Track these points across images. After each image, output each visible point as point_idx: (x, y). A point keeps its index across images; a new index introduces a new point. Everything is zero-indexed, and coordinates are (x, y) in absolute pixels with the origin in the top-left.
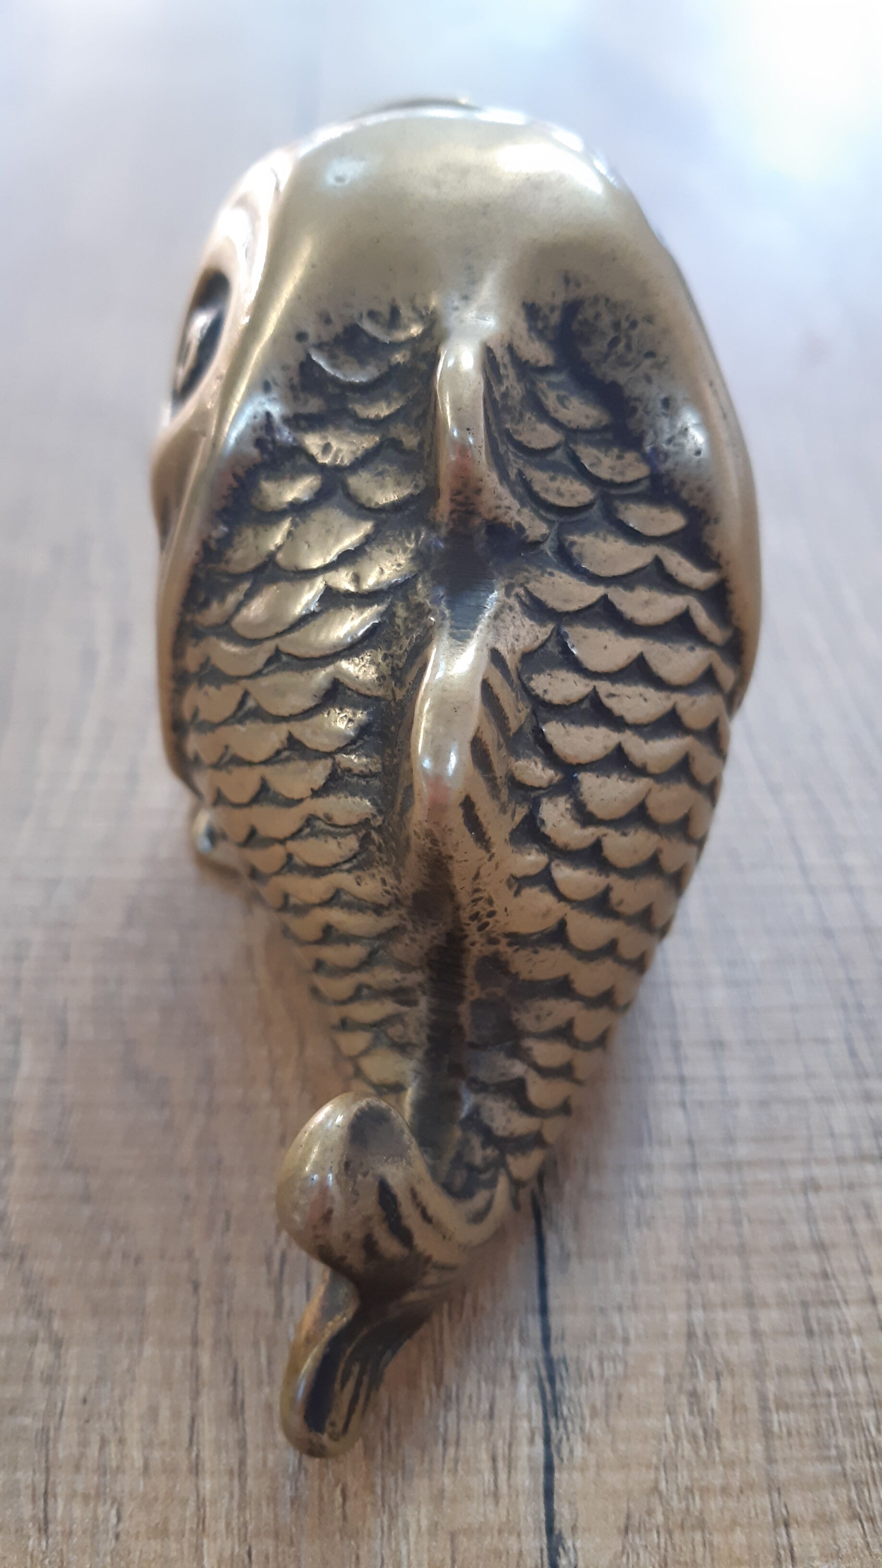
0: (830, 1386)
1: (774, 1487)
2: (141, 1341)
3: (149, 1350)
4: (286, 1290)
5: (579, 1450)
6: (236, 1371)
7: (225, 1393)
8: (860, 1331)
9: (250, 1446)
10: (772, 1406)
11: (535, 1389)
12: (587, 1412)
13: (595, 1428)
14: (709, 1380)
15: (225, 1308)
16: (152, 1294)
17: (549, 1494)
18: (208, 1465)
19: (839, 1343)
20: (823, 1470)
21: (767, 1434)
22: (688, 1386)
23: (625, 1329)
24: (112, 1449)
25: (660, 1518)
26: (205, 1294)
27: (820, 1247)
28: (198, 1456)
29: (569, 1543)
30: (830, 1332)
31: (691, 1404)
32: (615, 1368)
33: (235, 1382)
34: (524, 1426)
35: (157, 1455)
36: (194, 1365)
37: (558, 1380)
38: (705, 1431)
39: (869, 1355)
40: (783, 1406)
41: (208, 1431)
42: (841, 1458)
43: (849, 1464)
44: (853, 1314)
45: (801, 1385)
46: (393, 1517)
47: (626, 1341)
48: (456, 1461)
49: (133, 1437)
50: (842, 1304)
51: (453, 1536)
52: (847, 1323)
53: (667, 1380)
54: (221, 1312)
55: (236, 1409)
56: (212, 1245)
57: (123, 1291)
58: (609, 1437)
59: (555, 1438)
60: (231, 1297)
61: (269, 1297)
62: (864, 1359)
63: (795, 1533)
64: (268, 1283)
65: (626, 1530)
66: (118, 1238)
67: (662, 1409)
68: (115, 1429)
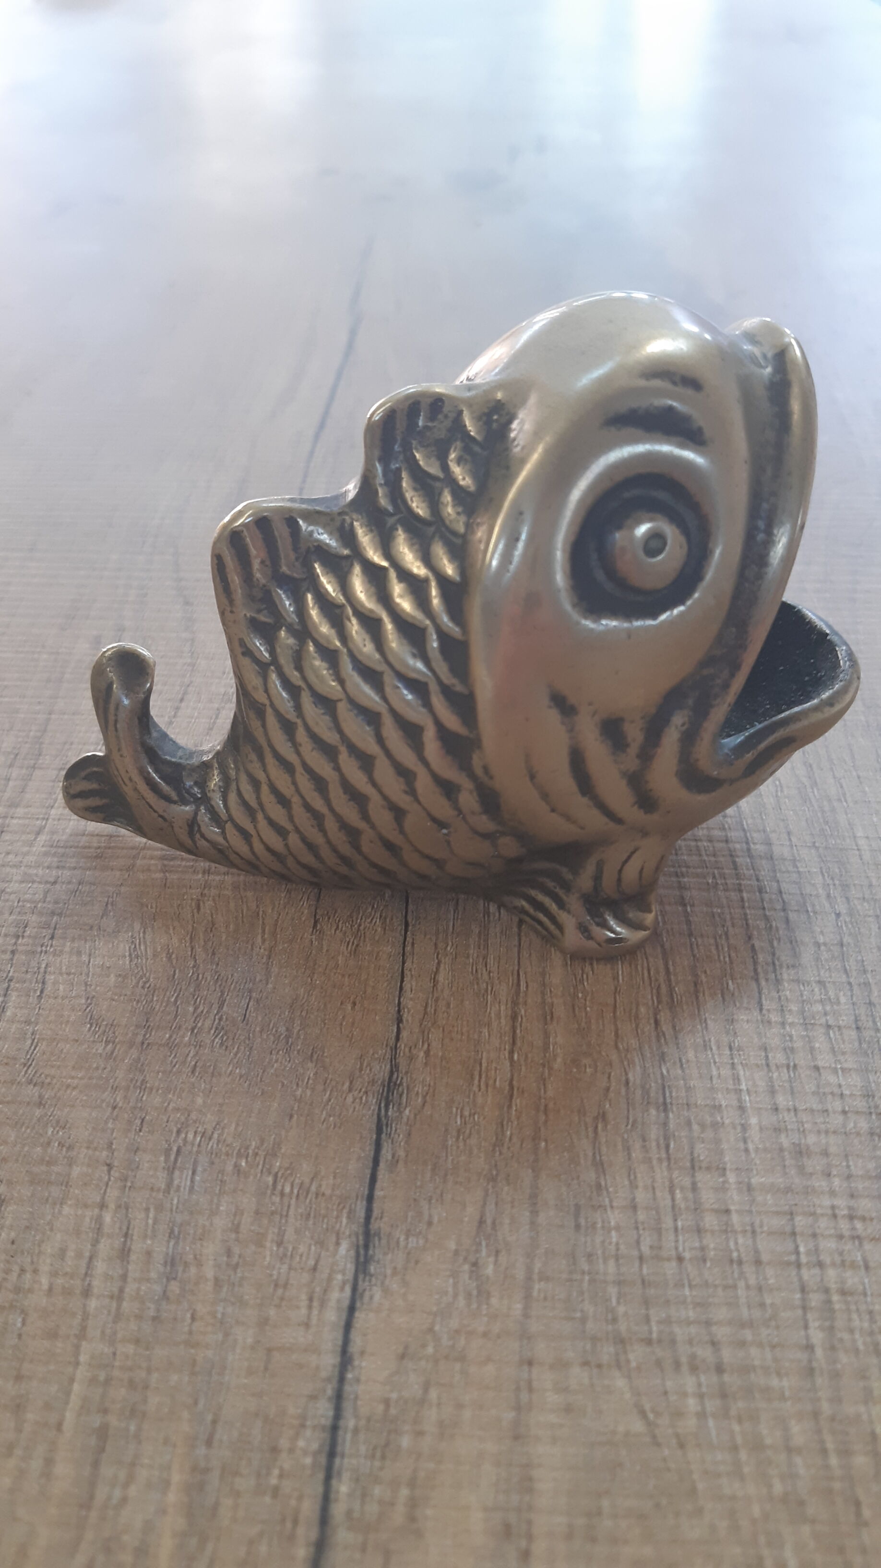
0: (586, 1267)
1: (525, 1336)
2: (62, 1204)
3: (66, 1210)
4: (177, 1173)
5: (378, 1295)
6: (128, 1228)
7: (118, 1243)
8: (618, 1228)
9: (129, 1280)
10: (535, 1277)
11: (352, 1253)
12: (389, 1272)
13: (394, 1285)
14: (488, 1256)
15: (129, 1184)
16: (76, 1171)
17: (348, 1326)
18: (95, 1291)
19: (599, 1237)
20: (568, 1326)
21: (528, 1297)
22: (472, 1258)
23: (430, 1216)
24: (28, 1276)
25: (430, 1350)
26: (115, 1174)
28: (89, 1285)
29: (356, 1363)
30: (594, 1228)
31: (472, 1272)
32: (417, 1242)
33: (126, 1235)
34: (339, 1277)
35: (60, 1281)
36: (99, 1220)
37: (371, 1245)
38: (479, 1291)
39: (622, 1247)
40: (544, 1278)
41: (100, 1267)
42: (584, 1320)
43: (590, 1325)
44: (615, 1216)
45: (562, 1264)
46: (227, 1335)
47: (430, 1223)
48: (282, 1299)
49: (45, 1268)
50: (609, 1209)
51: (269, 1351)
52: (609, 1222)
53: (456, 1253)
54: (125, 1187)
55: (124, 1254)
56: (127, 1140)
57: (55, 1169)
58: (403, 1291)
59: (360, 1288)
60: (135, 1176)
61: (163, 1177)
62: (618, 1249)
63: (535, 1370)
64: (164, 1168)
65: (402, 1357)
66: (58, 1132)
67: (448, 1273)
68: (32, 1262)
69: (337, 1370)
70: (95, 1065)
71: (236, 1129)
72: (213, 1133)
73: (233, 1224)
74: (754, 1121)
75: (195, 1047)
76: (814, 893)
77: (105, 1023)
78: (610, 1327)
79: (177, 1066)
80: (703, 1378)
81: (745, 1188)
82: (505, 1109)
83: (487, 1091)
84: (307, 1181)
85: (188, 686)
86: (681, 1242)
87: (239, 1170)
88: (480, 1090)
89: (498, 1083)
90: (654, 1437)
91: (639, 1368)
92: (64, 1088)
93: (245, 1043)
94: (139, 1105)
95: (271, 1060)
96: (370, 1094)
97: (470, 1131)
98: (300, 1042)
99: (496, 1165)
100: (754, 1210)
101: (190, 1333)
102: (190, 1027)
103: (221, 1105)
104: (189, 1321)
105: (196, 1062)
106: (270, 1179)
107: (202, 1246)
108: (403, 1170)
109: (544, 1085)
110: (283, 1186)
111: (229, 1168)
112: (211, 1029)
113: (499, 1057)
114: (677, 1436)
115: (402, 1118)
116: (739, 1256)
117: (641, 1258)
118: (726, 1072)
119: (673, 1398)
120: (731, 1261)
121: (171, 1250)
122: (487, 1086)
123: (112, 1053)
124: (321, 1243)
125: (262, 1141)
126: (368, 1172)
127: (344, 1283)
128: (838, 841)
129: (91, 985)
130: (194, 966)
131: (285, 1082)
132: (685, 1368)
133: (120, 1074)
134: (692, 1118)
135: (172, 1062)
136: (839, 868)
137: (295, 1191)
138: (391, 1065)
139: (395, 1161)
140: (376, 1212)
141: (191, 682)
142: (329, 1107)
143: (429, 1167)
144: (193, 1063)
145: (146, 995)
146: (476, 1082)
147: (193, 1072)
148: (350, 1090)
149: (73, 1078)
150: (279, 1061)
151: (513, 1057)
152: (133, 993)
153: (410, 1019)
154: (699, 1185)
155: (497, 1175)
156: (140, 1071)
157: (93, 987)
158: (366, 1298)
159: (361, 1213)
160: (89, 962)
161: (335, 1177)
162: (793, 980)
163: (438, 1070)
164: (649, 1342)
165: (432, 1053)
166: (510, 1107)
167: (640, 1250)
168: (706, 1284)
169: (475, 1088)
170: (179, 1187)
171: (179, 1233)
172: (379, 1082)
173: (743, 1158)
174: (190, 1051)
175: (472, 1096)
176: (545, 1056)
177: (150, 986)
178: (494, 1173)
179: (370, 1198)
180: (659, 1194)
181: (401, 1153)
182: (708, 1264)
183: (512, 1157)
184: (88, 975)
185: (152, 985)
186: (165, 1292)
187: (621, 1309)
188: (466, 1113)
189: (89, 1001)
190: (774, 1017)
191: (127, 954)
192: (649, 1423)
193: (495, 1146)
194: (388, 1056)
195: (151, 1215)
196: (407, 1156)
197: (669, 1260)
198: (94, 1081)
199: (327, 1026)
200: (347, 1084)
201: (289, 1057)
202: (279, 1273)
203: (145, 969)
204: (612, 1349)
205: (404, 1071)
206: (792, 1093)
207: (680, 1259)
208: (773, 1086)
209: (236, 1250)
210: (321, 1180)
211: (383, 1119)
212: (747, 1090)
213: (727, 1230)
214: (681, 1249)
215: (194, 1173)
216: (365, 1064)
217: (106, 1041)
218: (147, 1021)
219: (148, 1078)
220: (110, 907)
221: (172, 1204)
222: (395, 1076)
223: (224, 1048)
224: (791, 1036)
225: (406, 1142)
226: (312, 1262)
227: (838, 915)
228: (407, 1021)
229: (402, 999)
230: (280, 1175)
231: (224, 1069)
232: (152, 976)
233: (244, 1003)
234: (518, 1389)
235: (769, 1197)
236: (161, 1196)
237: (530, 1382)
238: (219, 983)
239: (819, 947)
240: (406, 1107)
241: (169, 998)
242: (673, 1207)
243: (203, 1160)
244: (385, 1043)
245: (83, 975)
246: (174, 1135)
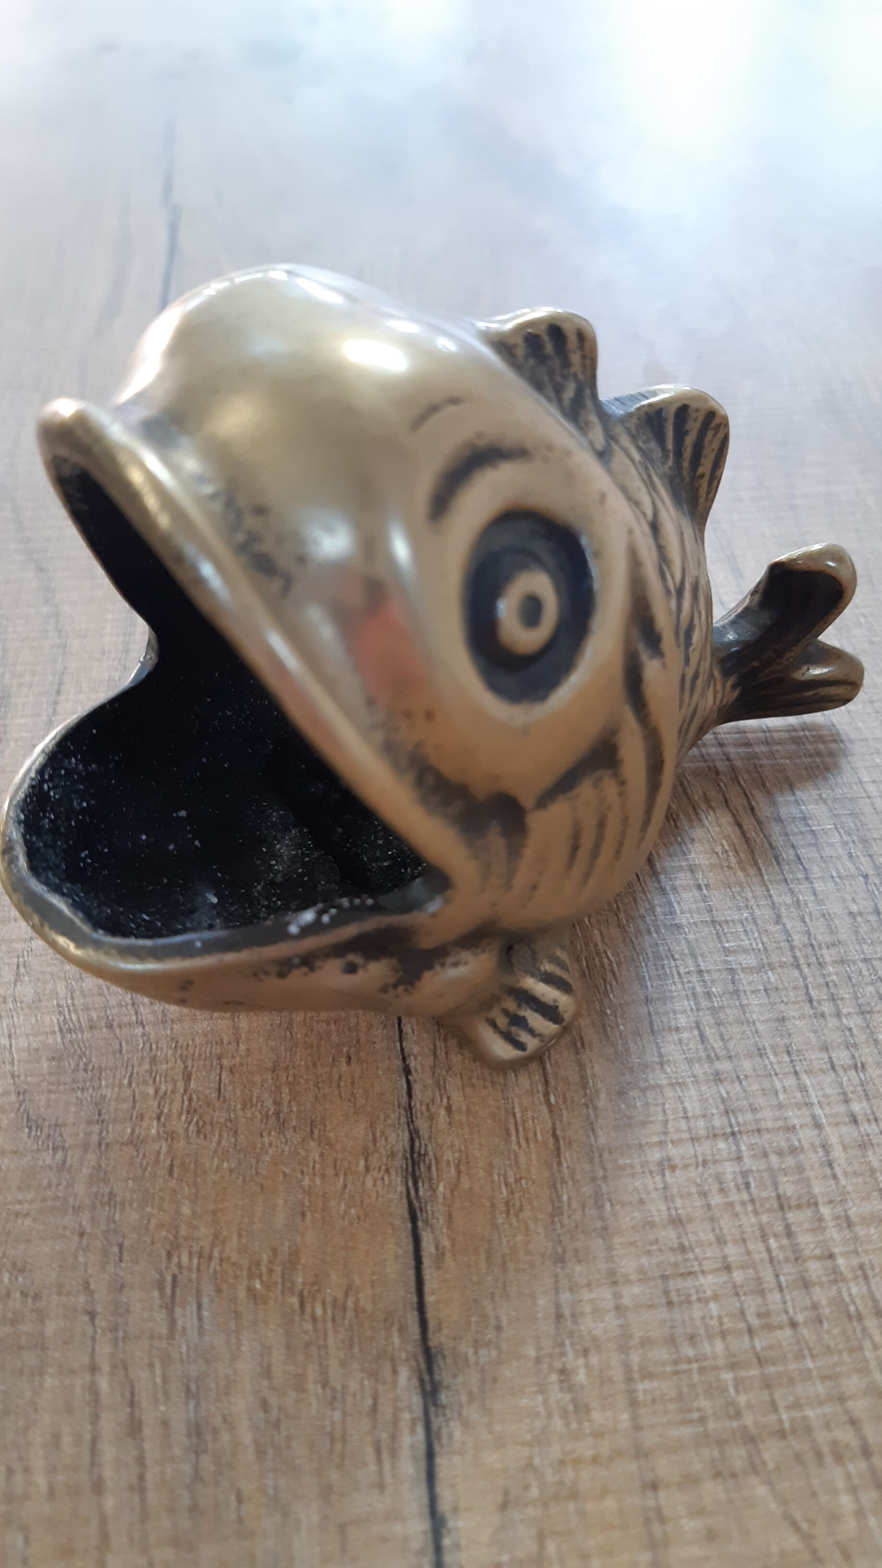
0: (690, 1352)
1: (641, 1453)
2: (41, 1374)
3: (49, 1382)
4: (178, 1310)
5: (458, 1434)
6: (132, 1393)
7: (123, 1414)
8: (717, 1298)
9: (148, 1462)
10: (636, 1375)
11: (415, 1382)
12: (464, 1398)
14: (576, 1358)
15: (121, 1334)
16: (51, 1327)
17: (431, 1477)
18: (109, 1484)
19: (697, 1312)
20: (687, 1432)
21: (634, 1403)
22: (558, 1365)
23: (497, 1318)
24: (19, 1478)
25: (535, 1492)
26: (101, 1323)
27: (677, 1222)
28: (99, 1477)
29: (451, 1524)
30: (689, 1302)
31: (561, 1382)
32: (489, 1354)
33: (132, 1404)
34: (406, 1416)
35: (61, 1478)
36: (93, 1389)
37: (436, 1368)
38: (576, 1406)
39: (726, 1320)
40: (647, 1375)
41: (108, 1451)
42: (703, 1420)
43: (711, 1426)
44: (709, 1282)
45: (661, 1354)
46: (285, 1515)
47: (499, 1328)
48: (343, 1456)
49: (38, 1463)
50: (700, 1275)
51: (342, 1528)
52: (705, 1292)
53: (538, 1360)
54: (117, 1339)
55: (134, 1428)
56: (106, 1276)
57: (24, 1328)
58: (486, 1420)
59: (435, 1426)
60: (126, 1323)
61: (162, 1320)
62: (721, 1324)
63: (662, 1494)
64: (161, 1306)
65: (504, 1506)
66: (16, 1279)
67: (534, 1389)
68: (20, 1459)
69: (430, 1536)
70: (45, 1182)
71: (239, 1242)
72: (212, 1251)
73: (262, 1367)
74: (834, 1139)
75: (166, 1140)
76: (834, 854)
77: (47, 1123)
78: (735, 1424)
79: (149, 1169)
80: (851, 1467)
81: (845, 1225)
82: (555, 1167)
83: (529, 1147)
84: (340, 1296)
85: (63, 673)
86: (789, 1303)
87: (255, 1295)
88: (520, 1147)
89: (539, 1136)
90: (814, 1552)
91: (777, 1469)
92: (12, 1217)
93: (227, 1126)
94: (113, 1226)
95: (263, 1144)
96: (393, 1171)
97: (521, 1202)
98: (294, 1117)
99: (560, 1241)
100: (860, 1250)
101: (240, 1520)
102: (154, 1115)
103: (214, 1213)
104: (233, 1503)
105: (172, 1161)
106: (295, 1301)
107: (230, 1402)
108: (452, 1264)
109: (593, 1130)
110: (313, 1308)
111: (242, 1293)
112: (181, 1114)
113: (534, 1103)
114: (838, 1544)
115: (437, 1197)
116: (857, 1310)
117: (750, 1331)
118: (791, 1081)
119: (824, 1498)
120: (850, 1317)
121: (192, 1415)
122: (527, 1139)
123: (64, 1162)
124: (374, 1375)
125: (274, 1251)
126: (411, 1273)
127: (414, 1422)
128: (845, 790)
129: (19, 1076)
130: (143, 1035)
131: (287, 1171)
132: (829, 1459)
133: (80, 1189)
134: (767, 1146)
135: (141, 1164)
136: (854, 822)
137: (329, 1312)
138: (410, 1131)
139: (440, 1256)
140: (432, 1324)
141: (66, 668)
142: (346, 1196)
143: (483, 1256)
144: (168, 1162)
145: (91, 1080)
146: (514, 1138)
147: (171, 1173)
148: (367, 1169)
149: (20, 1202)
150: (274, 1144)
151: (549, 1100)
152: (74, 1081)
153: (418, 1067)
154: (794, 1228)
155: (564, 1252)
156: (104, 1180)
157: (22, 1078)
158: (445, 1439)
159: (414, 1329)
160: (11, 1045)
161: (373, 1286)
162: (836, 962)
163: (466, 1129)
164: (782, 1434)
165: (454, 1108)
166: (559, 1164)
167: (746, 1321)
168: (829, 1351)
169: (514, 1146)
170: (184, 1328)
171: (198, 1389)
172: (400, 1155)
173: (833, 1187)
174: (161, 1148)
175: (513, 1157)
176: (586, 1094)
177: (94, 1067)
178: (560, 1250)
179: (421, 1308)
180: (751, 1246)
181: (446, 1243)
182: (826, 1326)
183: (577, 1227)
184: (12, 1063)
185: (96, 1066)
186: (196, 1471)
187: (742, 1399)
188: (511, 1180)
189: (21, 1097)
190: (827, 1008)
191: (57, 1029)
192: (807, 1538)
193: (552, 1216)
194: (403, 1120)
195: (158, 1372)
196: (453, 1246)
197: (781, 1327)
198: (50, 1203)
199: (322, 1091)
200: (362, 1163)
201: (284, 1135)
202: (333, 1423)
203: (82, 1046)
204: (743, 1452)
205: (426, 1136)
206: (868, 1099)
207: (793, 1324)
208: (845, 1094)
209: (273, 1401)
210: (358, 1292)
211: (415, 1202)
212: (819, 1102)
213: (836, 1277)
214: (791, 1311)
215: (199, 1306)
216: (378, 1134)
217: (53, 1148)
218: (100, 1114)
219: (115, 1189)
220: (22, 970)
221: (181, 1353)
222: (417, 1144)
223: (202, 1136)
224: (850, 1030)
225: (449, 1228)
226: (369, 1402)
227: (866, 877)
228: (416, 1070)
229: (404, 1044)
230: (305, 1293)
231: (208, 1164)
232: (94, 1054)
233: (214, 1076)
234: (647, 1522)
235: (872, 1231)
236: (164, 1344)
237: (659, 1510)
238: (179, 1051)
239: (855, 918)
240: (438, 1182)
241: (120, 1080)
242: (771, 1260)
243: (208, 1288)
244: (396, 1103)
245: (7, 1064)
246: (164, 1260)
